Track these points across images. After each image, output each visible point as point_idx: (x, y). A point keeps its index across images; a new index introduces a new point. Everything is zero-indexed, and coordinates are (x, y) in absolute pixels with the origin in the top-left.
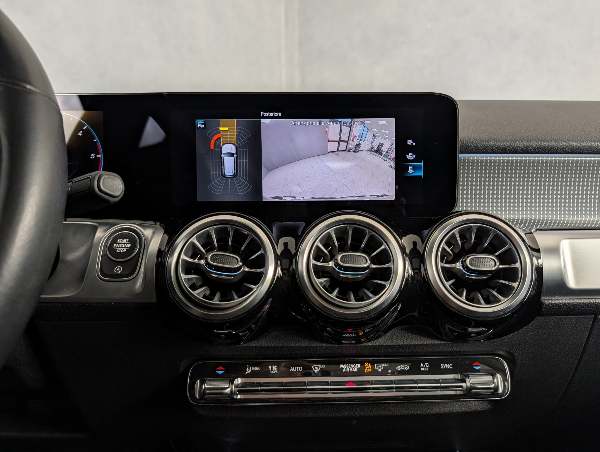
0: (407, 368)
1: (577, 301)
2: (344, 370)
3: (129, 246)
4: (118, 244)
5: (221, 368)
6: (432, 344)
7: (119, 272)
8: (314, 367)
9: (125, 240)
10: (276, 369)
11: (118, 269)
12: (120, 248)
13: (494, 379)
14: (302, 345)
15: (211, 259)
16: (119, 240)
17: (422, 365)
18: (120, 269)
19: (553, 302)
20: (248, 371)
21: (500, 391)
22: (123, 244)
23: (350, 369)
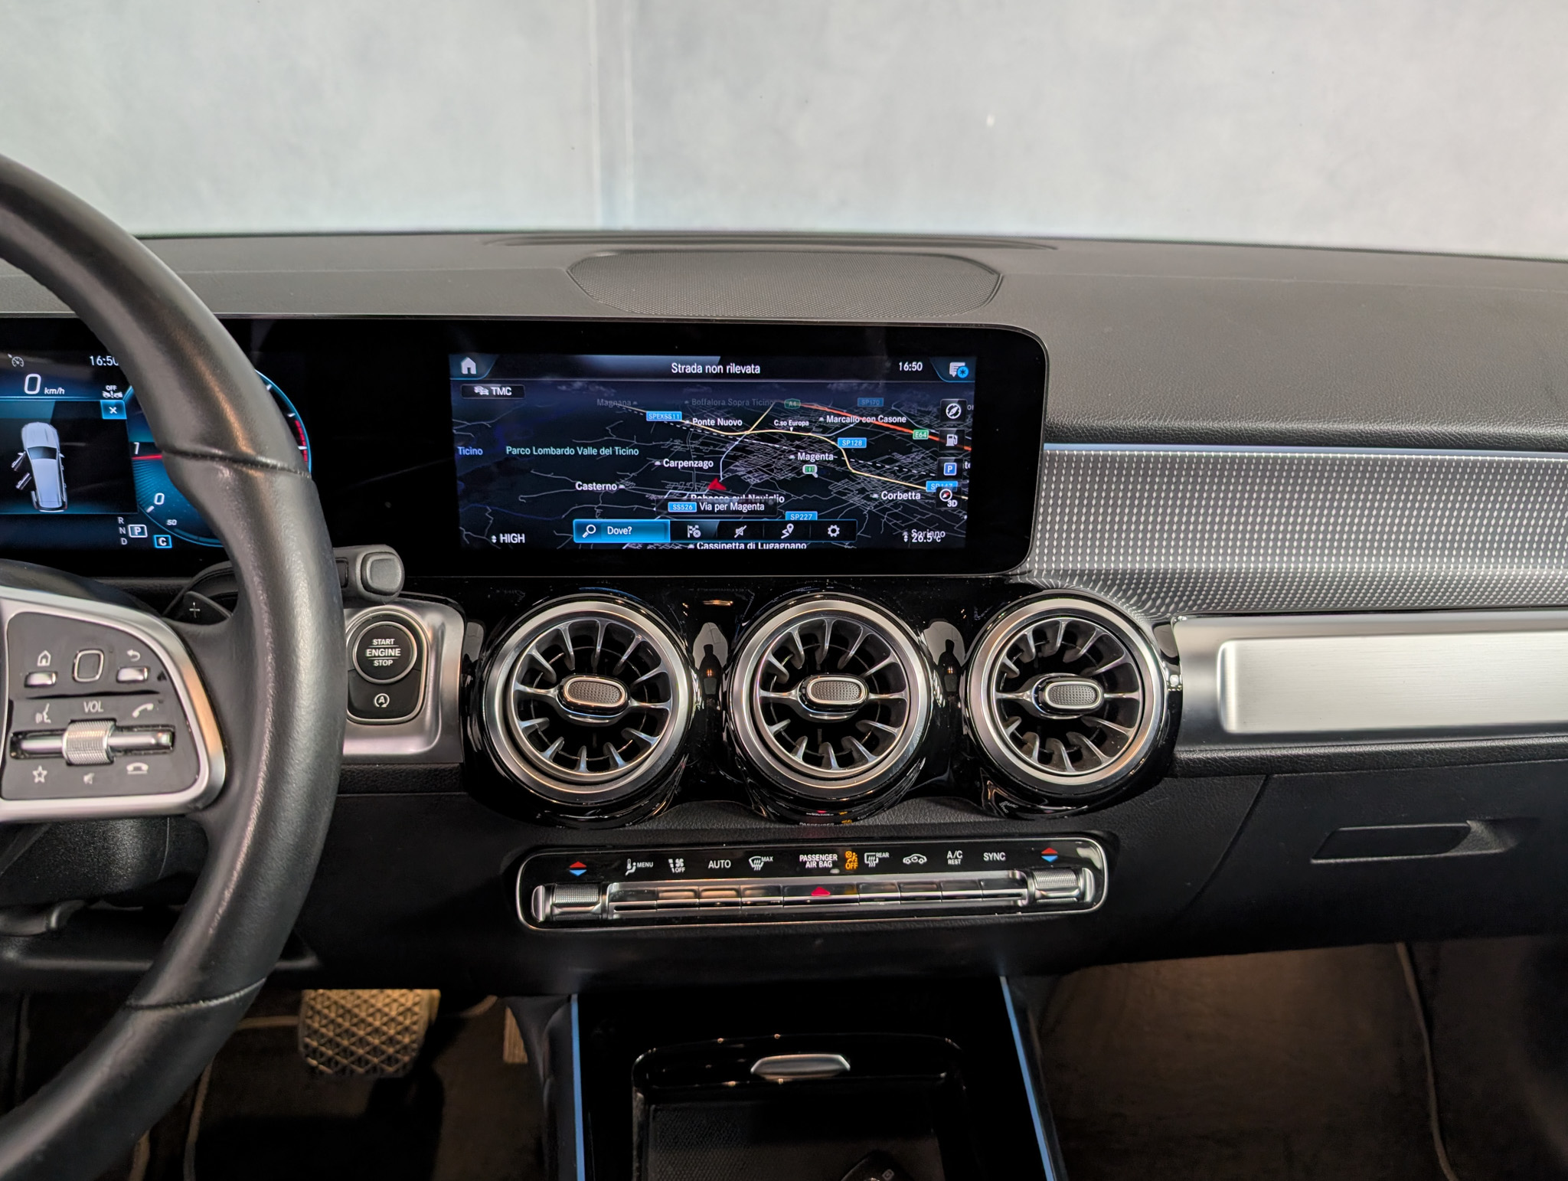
0: (924, 860)
1: (1238, 754)
2: (808, 865)
3: (396, 652)
4: (375, 649)
5: (578, 864)
6: (971, 823)
7: (384, 706)
8: (753, 861)
9: (388, 641)
10: (682, 865)
11: (382, 700)
12: (379, 656)
13: (1077, 879)
14: (732, 826)
15: (570, 691)
16: (375, 642)
17: (950, 855)
18: (385, 699)
19: (1195, 756)
20: (631, 868)
21: (1089, 898)
22: (385, 648)
23: (818, 863)
